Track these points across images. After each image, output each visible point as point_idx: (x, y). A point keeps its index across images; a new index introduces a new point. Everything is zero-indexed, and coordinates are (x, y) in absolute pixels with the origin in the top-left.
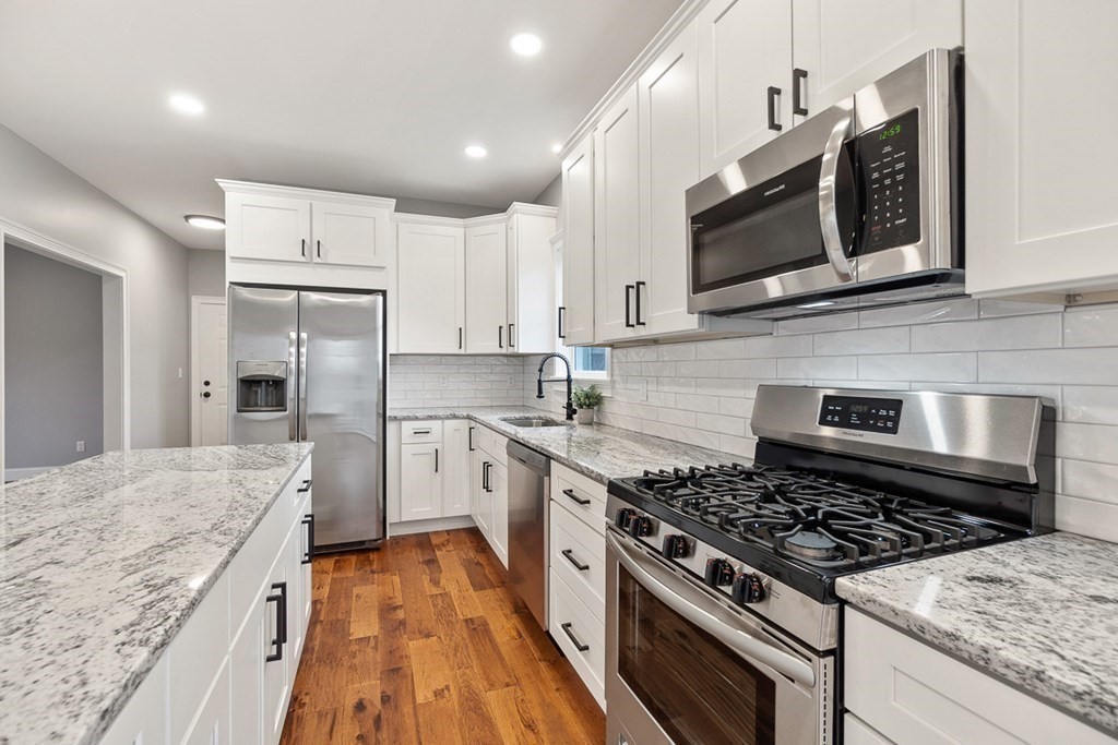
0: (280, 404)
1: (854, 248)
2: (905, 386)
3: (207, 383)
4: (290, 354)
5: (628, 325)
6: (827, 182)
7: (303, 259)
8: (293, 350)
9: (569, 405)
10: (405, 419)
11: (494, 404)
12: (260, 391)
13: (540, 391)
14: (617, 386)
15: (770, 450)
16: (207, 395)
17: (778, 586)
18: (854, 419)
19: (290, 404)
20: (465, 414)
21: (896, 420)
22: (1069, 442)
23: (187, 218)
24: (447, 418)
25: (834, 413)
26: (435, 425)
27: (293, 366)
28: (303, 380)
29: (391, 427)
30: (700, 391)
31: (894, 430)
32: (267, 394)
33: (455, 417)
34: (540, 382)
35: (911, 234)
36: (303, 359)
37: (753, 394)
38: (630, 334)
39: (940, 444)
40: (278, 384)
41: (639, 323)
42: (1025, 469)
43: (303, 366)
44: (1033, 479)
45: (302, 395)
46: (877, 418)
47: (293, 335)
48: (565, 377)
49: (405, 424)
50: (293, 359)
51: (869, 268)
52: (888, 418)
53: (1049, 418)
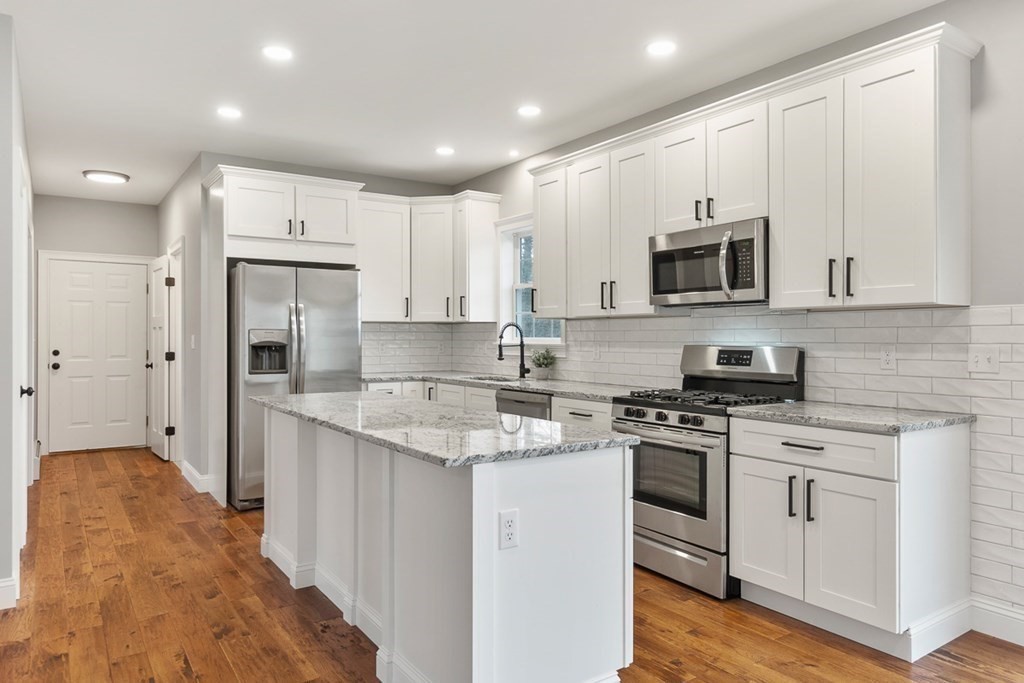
0: (282, 367)
1: (733, 286)
2: (754, 344)
3: (56, 353)
4: (290, 322)
5: (603, 308)
6: (723, 252)
7: (288, 237)
8: (294, 319)
9: (522, 365)
10: (372, 381)
11: (427, 370)
12: (265, 355)
13: (501, 354)
14: (571, 349)
15: (693, 382)
16: (56, 366)
17: (706, 417)
18: (733, 361)
19: (291, 368)
20: (420, 377)
21: (750, 360)
22: (809, 365)
23: (85, 173)
24: (406, 380)
25: (724, 358)
26: (395, 387)
27: (295, 334)
28: (303, 346)
30: (612, 350)
31: (749, 365)
32: (271, 359)
33: (412, 379)
34: (500, 347)
35: (751, 285)
36: (303, 327)
37: (681, 351)
38: (603, 313)
39: (773, 369)
40: (280, 349)
41: (611, 307)
42: (792, 376)
43: (303, 333)
44: (796, 380)
45: (302, 360)
46: (743, 359)
47: (293, 305)
48: (519, 343)
49: (371, 386)
50: (295, 327)
51: (739, 295)
52: (747, 359)
53: (802, 356)
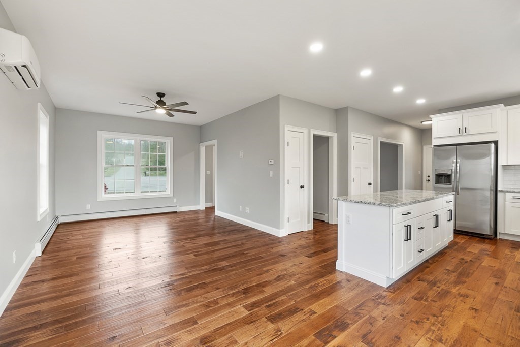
0: (450, 182)
3: (429, 176)
4: (453, 166)
7: (459, 134)
8: (454, 165)
10: (507, 192)
12: (443, 178)
16: (429, 181)
19: (453, 183)
23: (422, 122)
27: (454, 170)
28: (458, 175)
29: (499, 194)
32: (445, 179)
36: (458, 168)
40: (449, 176)
43: (458, 170)
45: (457, 180)
47: (455, 160)
49: (507, 194)
50: (454, 168)
